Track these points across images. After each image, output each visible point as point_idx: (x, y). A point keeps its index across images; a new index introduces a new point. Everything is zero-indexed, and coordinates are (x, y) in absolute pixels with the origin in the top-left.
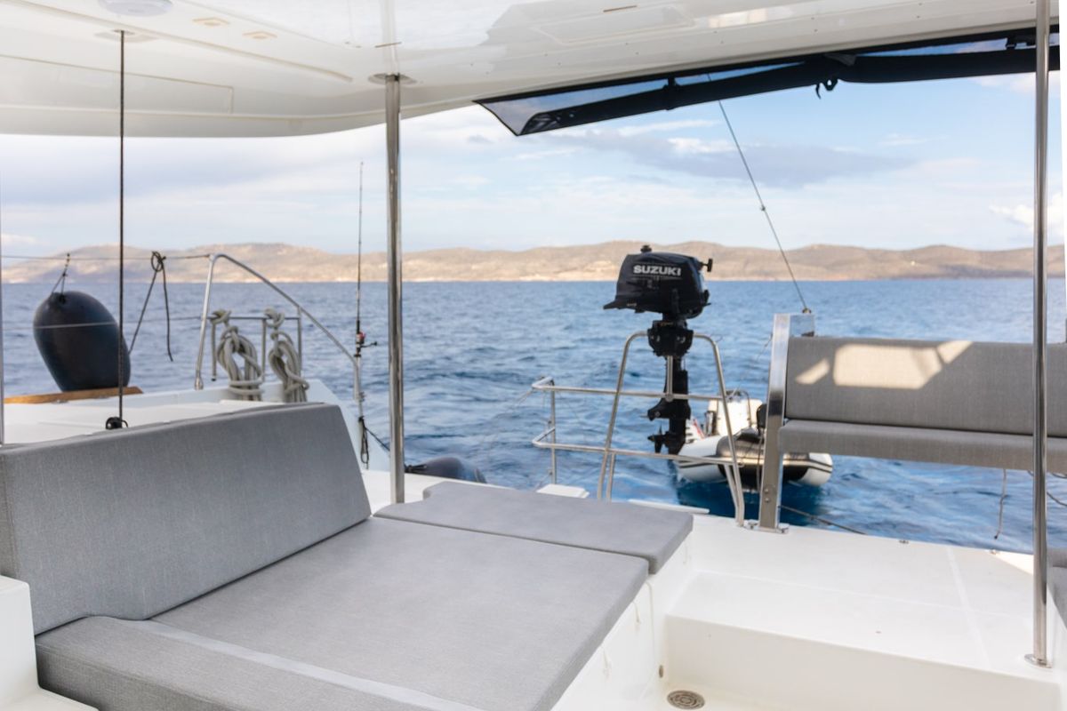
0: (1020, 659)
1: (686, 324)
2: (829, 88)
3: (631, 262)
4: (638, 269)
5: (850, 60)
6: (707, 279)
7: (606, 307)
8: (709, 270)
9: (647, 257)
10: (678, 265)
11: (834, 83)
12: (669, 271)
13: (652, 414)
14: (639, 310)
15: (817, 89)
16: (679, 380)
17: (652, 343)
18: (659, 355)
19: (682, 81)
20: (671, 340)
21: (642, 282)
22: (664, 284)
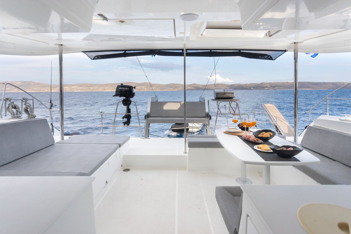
0: (183, 153)
1: (130, 99)
2: (154, 56)
3: (118, 87)
4: (120, 88)
5: (157, 51)
6: (134, 91)
7: (113, 96)
8: (135, 88)
9: (122, 86)
10: (128, 88)
11: (155, 55)
12: (127, 89)
13: (123, 118)
14: (120, 97)
15: (152, 56)
16: (129, 110)
17: (123, 103)
18: (124, 106)
19: (127, 52)
20: (127, 103)
21: (121, 91)
22: (126, 91)
